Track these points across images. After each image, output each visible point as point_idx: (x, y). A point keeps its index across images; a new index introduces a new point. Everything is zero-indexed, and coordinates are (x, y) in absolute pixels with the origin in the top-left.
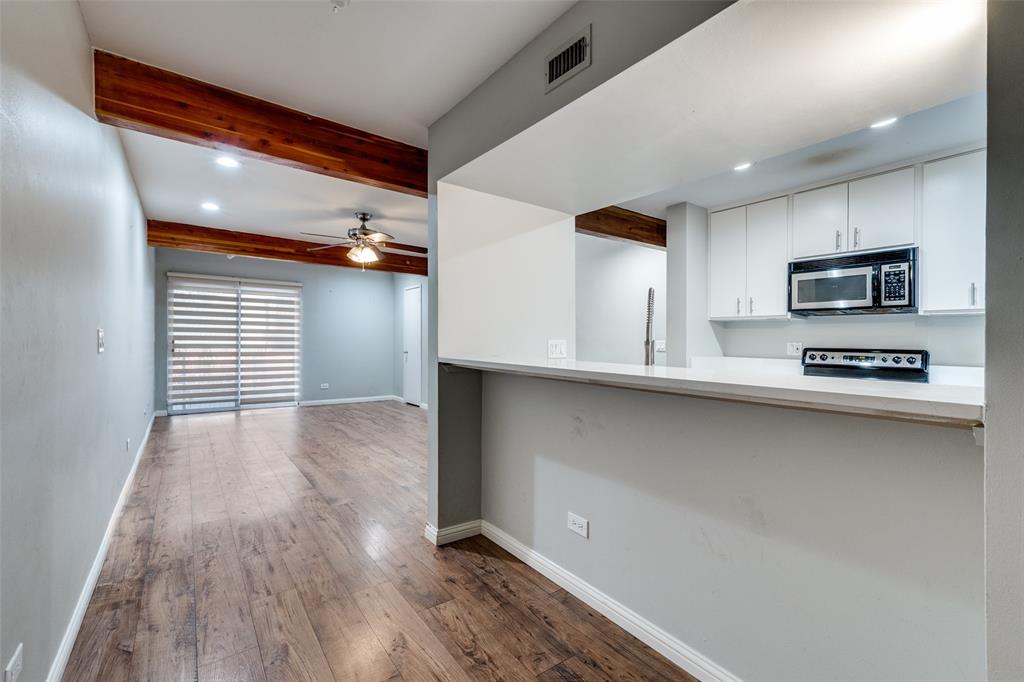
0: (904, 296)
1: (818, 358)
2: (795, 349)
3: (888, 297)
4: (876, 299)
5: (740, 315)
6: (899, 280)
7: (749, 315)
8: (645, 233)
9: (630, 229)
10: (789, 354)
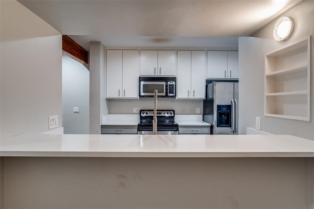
0: (174, 93)
1: (145, 114)
2: (136, 110)
3: (170, 93)
4: (167, 93)
5: (120, 97)
6: (172, 87)
7: (124, 97)
8: (76, 52)
9: (71, 48)
10: (134, 112)
